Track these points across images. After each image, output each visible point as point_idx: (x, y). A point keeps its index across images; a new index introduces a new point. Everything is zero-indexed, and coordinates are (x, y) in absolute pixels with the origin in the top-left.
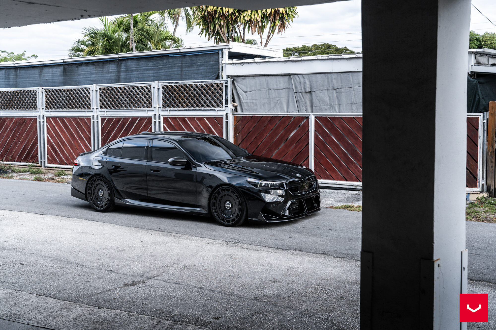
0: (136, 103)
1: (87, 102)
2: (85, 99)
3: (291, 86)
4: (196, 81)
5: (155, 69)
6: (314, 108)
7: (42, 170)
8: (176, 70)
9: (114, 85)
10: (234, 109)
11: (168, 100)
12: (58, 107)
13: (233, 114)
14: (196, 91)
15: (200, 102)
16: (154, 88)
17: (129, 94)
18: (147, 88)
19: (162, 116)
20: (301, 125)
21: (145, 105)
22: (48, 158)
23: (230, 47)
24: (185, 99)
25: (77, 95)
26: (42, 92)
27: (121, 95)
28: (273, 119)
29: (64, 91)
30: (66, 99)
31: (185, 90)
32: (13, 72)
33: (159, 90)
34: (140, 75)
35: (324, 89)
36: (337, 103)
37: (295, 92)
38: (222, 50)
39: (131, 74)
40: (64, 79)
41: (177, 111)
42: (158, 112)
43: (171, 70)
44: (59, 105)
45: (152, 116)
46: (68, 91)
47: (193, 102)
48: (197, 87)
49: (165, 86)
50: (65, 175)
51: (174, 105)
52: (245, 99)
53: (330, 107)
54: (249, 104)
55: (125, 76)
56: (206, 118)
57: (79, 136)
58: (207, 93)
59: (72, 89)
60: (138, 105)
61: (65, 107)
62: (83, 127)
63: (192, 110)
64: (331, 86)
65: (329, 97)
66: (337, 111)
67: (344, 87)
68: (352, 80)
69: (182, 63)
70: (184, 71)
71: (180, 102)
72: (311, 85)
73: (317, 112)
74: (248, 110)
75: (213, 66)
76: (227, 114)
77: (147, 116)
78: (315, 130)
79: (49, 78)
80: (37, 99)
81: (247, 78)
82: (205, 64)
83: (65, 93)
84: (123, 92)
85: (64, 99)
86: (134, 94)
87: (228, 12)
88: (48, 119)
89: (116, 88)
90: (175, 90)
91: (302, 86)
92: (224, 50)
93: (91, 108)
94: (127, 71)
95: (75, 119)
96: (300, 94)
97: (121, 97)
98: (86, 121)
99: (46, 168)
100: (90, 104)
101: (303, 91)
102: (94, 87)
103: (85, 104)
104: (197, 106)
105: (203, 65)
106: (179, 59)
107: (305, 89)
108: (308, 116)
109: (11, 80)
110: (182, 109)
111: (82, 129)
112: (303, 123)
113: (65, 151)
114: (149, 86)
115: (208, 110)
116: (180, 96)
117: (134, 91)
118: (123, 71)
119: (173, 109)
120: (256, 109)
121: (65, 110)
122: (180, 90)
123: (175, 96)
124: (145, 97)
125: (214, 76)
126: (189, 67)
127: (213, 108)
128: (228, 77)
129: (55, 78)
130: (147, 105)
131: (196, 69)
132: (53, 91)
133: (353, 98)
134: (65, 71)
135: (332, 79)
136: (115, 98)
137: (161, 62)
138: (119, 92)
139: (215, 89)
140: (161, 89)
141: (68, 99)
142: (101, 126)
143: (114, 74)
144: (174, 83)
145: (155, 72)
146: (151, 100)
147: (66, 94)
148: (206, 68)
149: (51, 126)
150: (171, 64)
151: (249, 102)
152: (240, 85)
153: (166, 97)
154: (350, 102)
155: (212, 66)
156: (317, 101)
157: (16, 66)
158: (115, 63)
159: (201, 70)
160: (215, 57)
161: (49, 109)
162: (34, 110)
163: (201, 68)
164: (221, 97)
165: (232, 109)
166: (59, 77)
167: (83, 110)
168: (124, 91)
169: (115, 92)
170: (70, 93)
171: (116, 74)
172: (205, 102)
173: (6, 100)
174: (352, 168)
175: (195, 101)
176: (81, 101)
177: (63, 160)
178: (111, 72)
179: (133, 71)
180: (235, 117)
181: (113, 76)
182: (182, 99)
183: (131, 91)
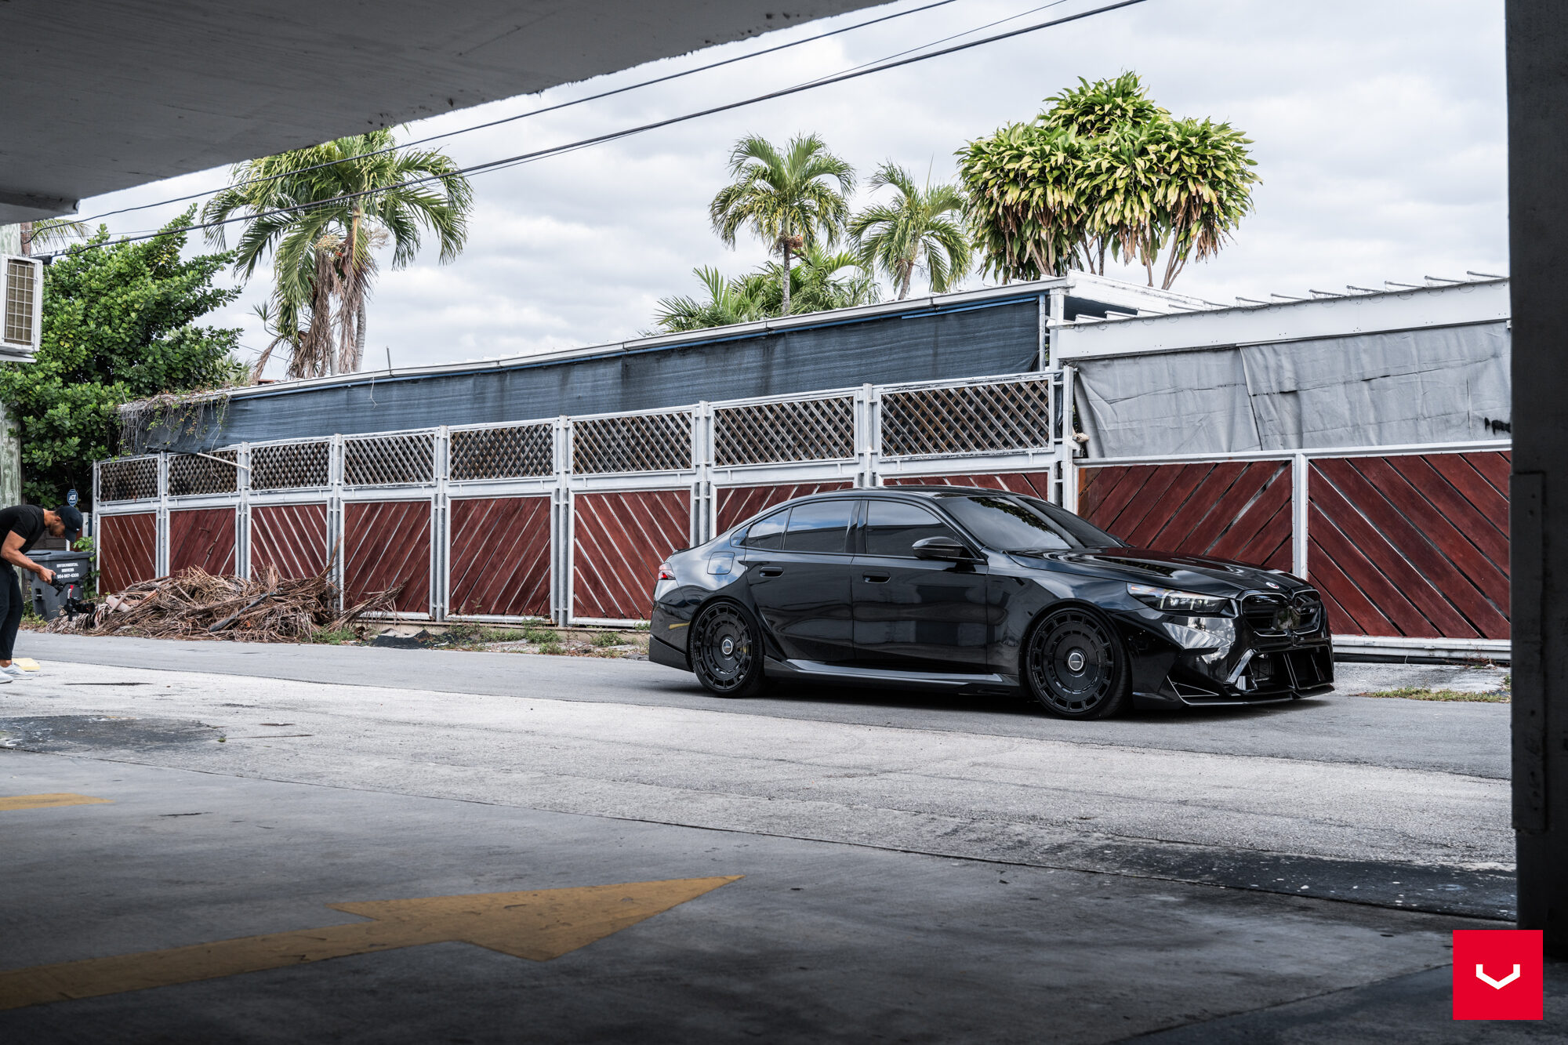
0: (811, 444)
1: (683, 448)
2: (678, 441)
3: (1239, 380)
4: (976, 378)
5: (862, 353)
6: (1305, 435)
7: (560, 634)
8: (919, 353)
9: (753, 402)
10: (1078, 449)
11: (897, 432)
12: (605, 467)
13: (1076, 464)
14: (974, 406)
15: (985, 435)
16: (860, 402)
17: (794, 424)
18: (842, 405)
19: (882, 476)
20: (1269, 485)
21: (836, 450)
22: (575, 600)
23: (1069, 283)
24: (944, 427)
25: (658, 433)
26: (567, 429)
27: (772, 425)
28: (1188, 472)
29: (624, 424)
30: (628, 444)
31: (943, 404)
32: (493, 383)
33: (875, 407)
34: (822, 373)
35: (1335, 381)
36: (1372, 419)
37: (1251, 394)
38: (1046, 293)
39: (799, 372)
40: (623, 394)
41: (921, 460)
42: (871, 467)
43: (905, 355)
44: (609, 460)
45: (853, 478)
46: (633, 422)
47: (965, 435)
48: (977, 393)
49: (890, 395)
50: (618, 643)
51: (914, 445)
52: (1109, 420)
53: (1354, 432)
54: (1122, 433)
55: (784, 377)
56: (1001, 476)
57: (657, 541)
58: (1006, 408)
59: (644, 417)
60: (817, 451)
61: (624, 466)
62: (670, 516)
63: (964, 457)
64: (1354, 371)
65: (1350, 403)
66: (1374, 442)
67: (1391, 372)
68: (1415, 352)
69: (936, 336)
70: (943, 354)
71: (930, 438)
72: (1296, 373)
73: (1315, 446)
74: (1118, 451)
75: (1022, 337)
76: (1059, 464)
77: (840, 479)
78: (1310, 498)
79: (585, 394)
80: (553, 448)
81: (1116, 362)
82: (999, 334)
83: (624, 429)
84: (777, 417)
85: (623, 443)
86: (806, 422)
87: (1061, 203)
88: (579, 498)
89: (760, 410)
90: (917, 406)
91: (1273, 376)
92: (1051, 292)
93: (693, 465)
94: (788, 363)
95: (648, 495)
96: (1266, 397)
97: (771, 432)
98: (678, 498)
99: (569, 628)
100: (688, 455)
101: (1276, 389)
102: (703, 410)
103: (678, 455)
104: (978, 445)
105: (994, 335)
106: (930, 326)
107: (1280, 383)
108: (1288, 459)
109: (489, 404)
110: (935, 454)
111: (666, 521)
112: (1274, 479)
113: (619, 580)
114: (847, 398)
115: (1008, 456)
116: (930, 422)
117: (806, 413)
118: (778, 364)
119: (911, 455)
120: (1142, 447)
121: (625, 473)
122: (930, 405)
123: (917, 423)
124: (836, 429)
125: (1026, 362)
126: (955, 343)
127: (1021, 449)
128: (1064, 362)
129: (601, 393)
130: (841, 450)
131: (975, 347)
132: (595, 426)
133: (1419, 402)
134: (626, 374)
135: (1357, 353)
136: (755, 434)
137: (880, 336)
138: (766, 418)
139: (1027, 398)
140: (880, 403)
141: (633, 443)
142: (718, 511)
143: (755, 375)
144: (913, 386)
145: (864, 362)
146: (852, 436)
147: (628, 430)
148: (1001, 343)
149: (587, 516)
150: (906, 340)
151: (1120, 428)
152: (1097, 383)
153: (891, 425)
154: (1410, 415)
155: (1019, 338)
156: (1316, 416)
157: (502, 367)
158: (756, 344)
159: (987, 349)
160: (1028, 313)
161: (581, 473)
162: (544, 477)
163: (990, 345)
164: (1044, 417)
165: (1074, 451)
166: (609, 389)
167: (672, 470)
168: (781, 415)
169: (755, 419)
170: (638, 429)
171: (760, 374)
172: (999, 435)
173: (474, 455)
174: (1420, 599)
175: (971, 433)
176: (667, 447)
177: (615, 607)
178: (748, 368)
179: (804, 363)
180: (1080, 470)
181: (753, 378)
182: (937, 429)
183: (800, 415)
